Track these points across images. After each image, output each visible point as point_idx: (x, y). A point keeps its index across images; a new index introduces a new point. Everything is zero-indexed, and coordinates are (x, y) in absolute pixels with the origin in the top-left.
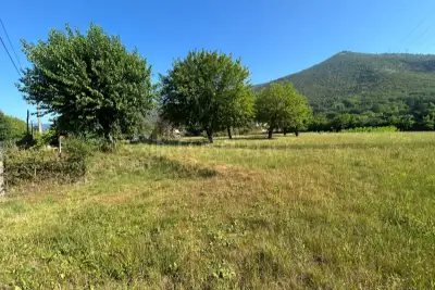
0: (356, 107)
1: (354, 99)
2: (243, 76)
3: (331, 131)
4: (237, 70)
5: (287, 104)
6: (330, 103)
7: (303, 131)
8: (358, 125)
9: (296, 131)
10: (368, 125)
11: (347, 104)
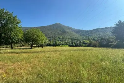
0: (61, 40)
1: (61, 37)
2: (17, 23)
3: (54, 46)
4: (14, 20)
5: (38, 36)
6: (55, 37)
7: (44, 46)
8: (61, 45)
9: (42, 46)
10: (63, 45)
11: (59, 38)
